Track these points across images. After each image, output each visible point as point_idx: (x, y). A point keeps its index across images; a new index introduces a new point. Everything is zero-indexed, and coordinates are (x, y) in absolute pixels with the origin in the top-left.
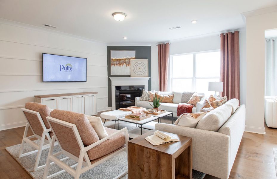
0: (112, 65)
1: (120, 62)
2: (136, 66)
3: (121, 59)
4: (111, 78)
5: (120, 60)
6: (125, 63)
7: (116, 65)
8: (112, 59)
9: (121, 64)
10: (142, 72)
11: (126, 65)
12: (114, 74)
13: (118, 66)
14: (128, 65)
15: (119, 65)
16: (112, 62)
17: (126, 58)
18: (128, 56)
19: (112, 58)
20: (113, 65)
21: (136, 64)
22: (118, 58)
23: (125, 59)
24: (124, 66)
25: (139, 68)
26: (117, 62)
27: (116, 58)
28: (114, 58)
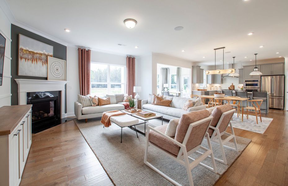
0: (21, 58)
1: (34, 57)
2: (54, 66)
3: (35, 52)
4: (18, 81)
5: (34, 53)
6: (40, 59)
7: (28, 60)
8: (22, 49)
9: (35, 60)
10: (59, 74)
11: (42, 62)
12: (24, 74)
13: (30, 62)
14: (45, 63)
15: (32, 61)
16: (20, 54)
17: (42, 53)
18: (44, 51)
19: (21, 46)
20: (23, 60)
21: (53, 64)
22: (32, 51)
23: (41, 54)
24: (40, 63)
25: (57, 70)
26: (30, 57)
27: (27, 49)
28: (24, 49)
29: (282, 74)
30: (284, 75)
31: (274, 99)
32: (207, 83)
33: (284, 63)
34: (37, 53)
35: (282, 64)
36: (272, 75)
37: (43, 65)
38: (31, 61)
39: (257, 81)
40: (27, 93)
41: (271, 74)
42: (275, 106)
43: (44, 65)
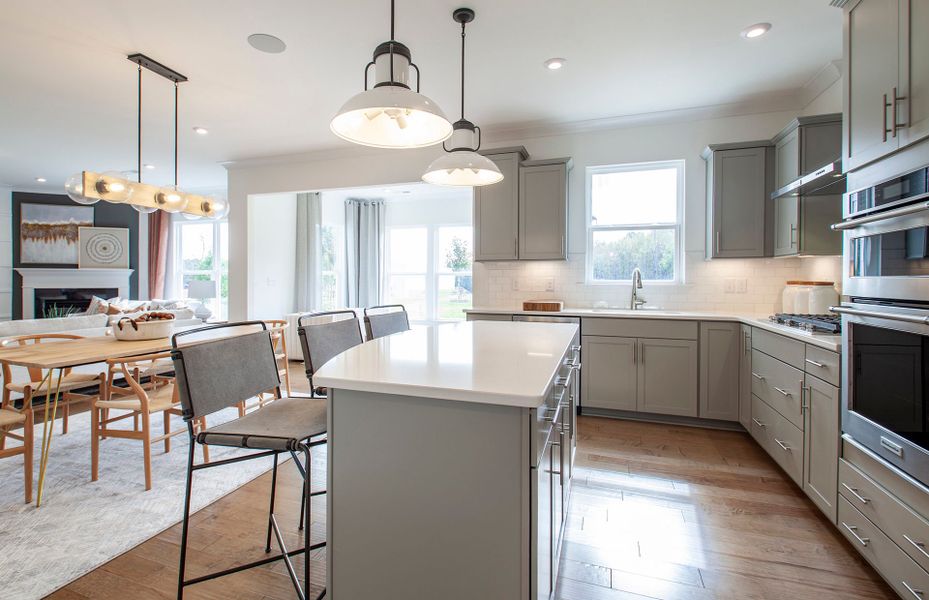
0: (25, 238)
1: (48, 232)
2: (95, 242)
3: (52, 224)
4: (21, 271)
5: (48, 226)
6: (63, 234)
7: (38, 238)
8: (27, 225)
9: (50, 238)
10: (111, 257)
11: (67, 238)
12: (28, 261)
14: (73, 240)
15: (46, 239)
16: (23, 232)
17: (66, 223)
18: (72, 219)
19: (24, 221)
20: (29, 240)
21: (97, 237)
22: (45, 223)
23: (65, 226)
24: (62, 241)
25: (105, 248)
26: (41, 233)
27: (36, 222)
28: (30, 223)
34: (55, 226)
37: (69, 243)
38: (43, 241)
40: (35, 289)
43: (72, 243)
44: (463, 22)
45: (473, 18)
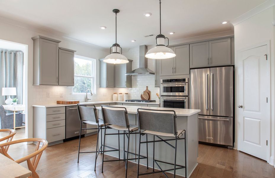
29: (230, 64)
30: (234, 66)
31: (219, 122)
32: (100, 87)
33: (232, 38)
35: (229, 40)
36: (210, 66)
39: (184, 80)
41: (209, 63)
42: (220, 141)
44: (116, 13)
45: (119, 12)
